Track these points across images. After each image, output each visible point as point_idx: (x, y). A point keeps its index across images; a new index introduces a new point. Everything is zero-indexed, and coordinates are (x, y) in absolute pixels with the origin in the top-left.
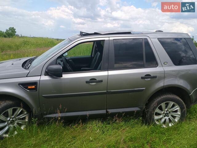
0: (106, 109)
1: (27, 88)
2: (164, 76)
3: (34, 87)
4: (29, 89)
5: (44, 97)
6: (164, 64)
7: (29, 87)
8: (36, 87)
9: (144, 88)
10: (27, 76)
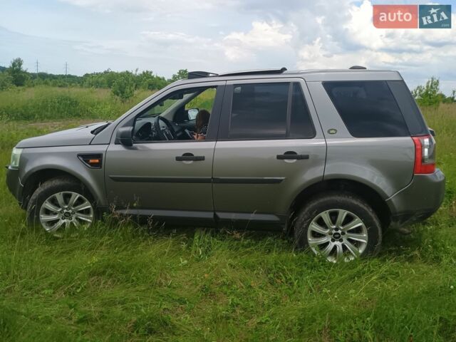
0: (214, 211)
1: (87, 162)
2: (326, 156)
3: (97, 161)
4: (92, 164)
5: (111, 178)
6: (329, 132)
7: (91, 161)
8: (101, 161)
9: (283, 178)
10: (90, 144)
